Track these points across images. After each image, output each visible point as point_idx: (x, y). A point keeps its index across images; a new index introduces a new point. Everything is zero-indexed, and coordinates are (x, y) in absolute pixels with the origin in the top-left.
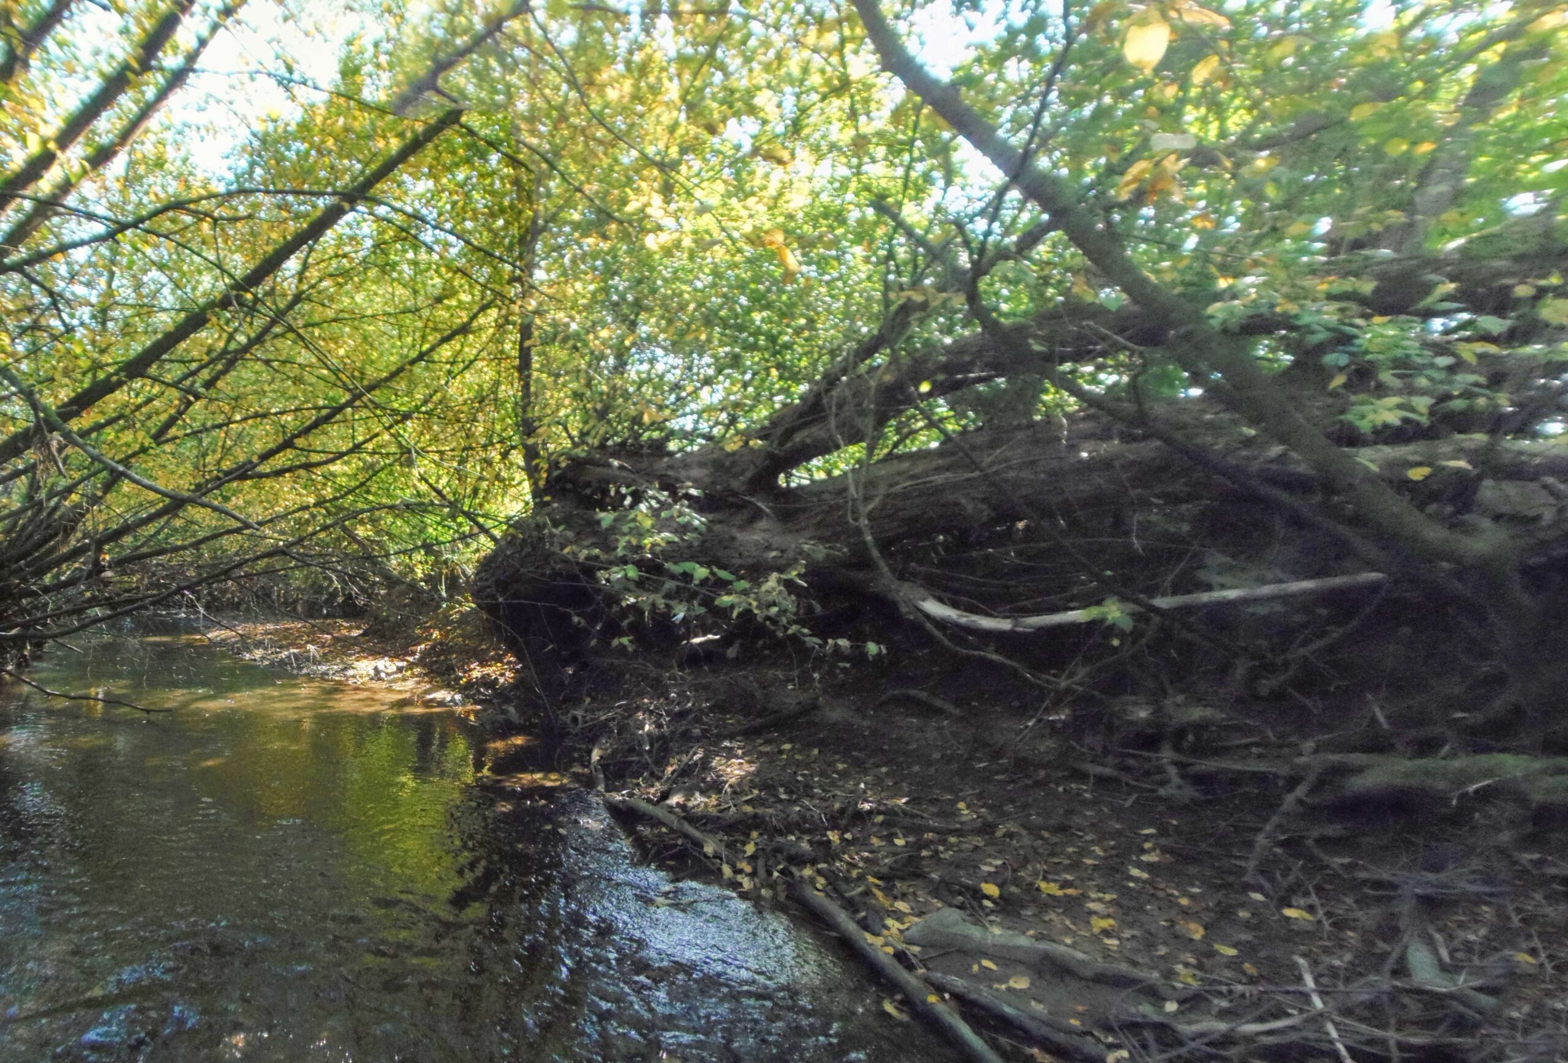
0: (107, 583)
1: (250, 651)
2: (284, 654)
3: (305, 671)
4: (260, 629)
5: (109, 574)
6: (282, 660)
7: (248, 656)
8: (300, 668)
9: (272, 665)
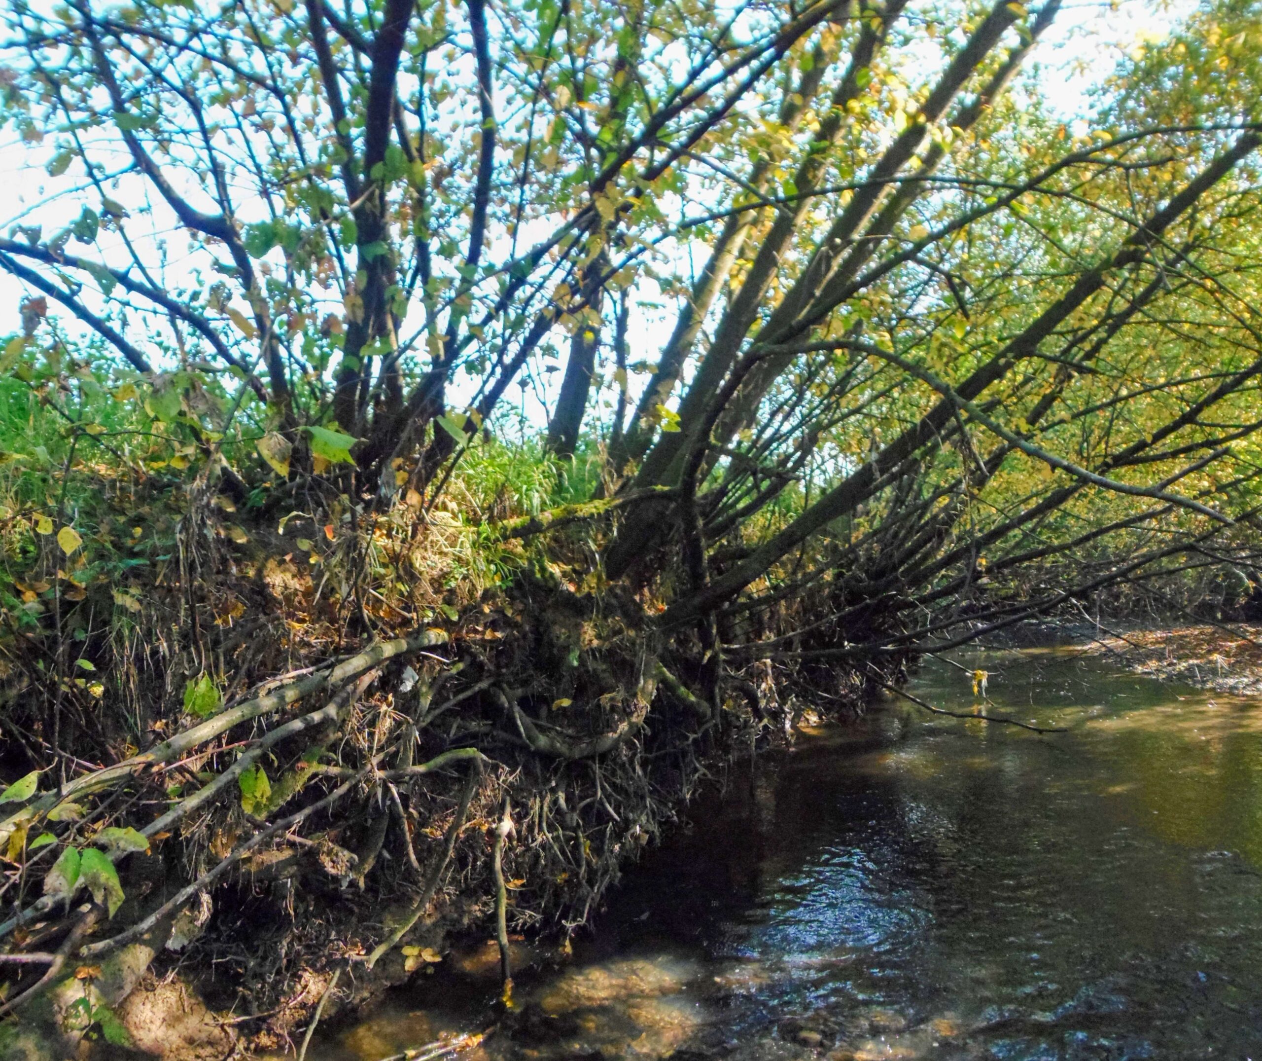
0: (982, 590)
1: (1143, 663)
2: (1182, 666)
3: (1209, 685)
4: (1151, 637)
5: (985, 580)
6: (1180, 673)
7: (1139, 669)
8: (1204, 682)
9: (1170, 678)
